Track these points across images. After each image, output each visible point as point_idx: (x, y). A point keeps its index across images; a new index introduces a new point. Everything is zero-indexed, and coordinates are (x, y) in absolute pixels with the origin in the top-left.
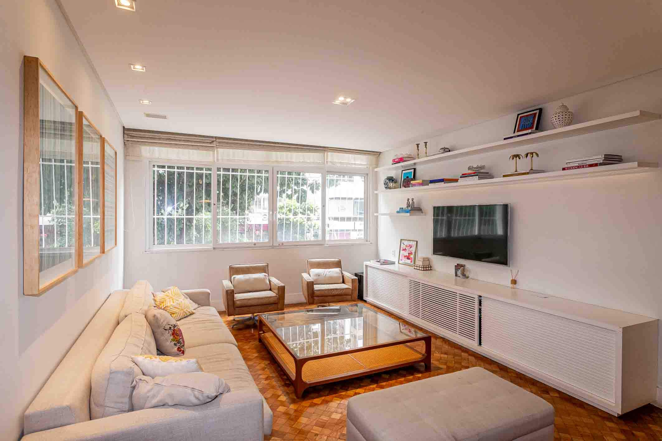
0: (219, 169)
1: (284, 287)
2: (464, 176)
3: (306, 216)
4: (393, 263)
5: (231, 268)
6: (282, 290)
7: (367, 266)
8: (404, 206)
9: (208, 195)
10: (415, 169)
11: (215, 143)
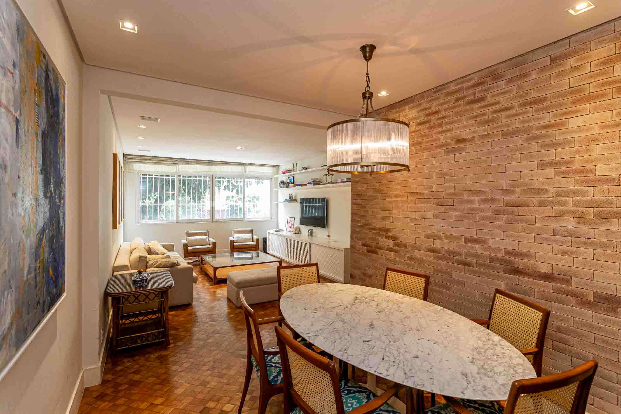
0: (179, 176)
1: (216, 242)
2: (309, 183)
3: (252, 203)
4: (283, 231)
5: (187, 233)
6: (214, 244)
7: (269, 233)
8: (288, 198)
9: (173, 189)
10: (294, 177)
11: (177, 161)
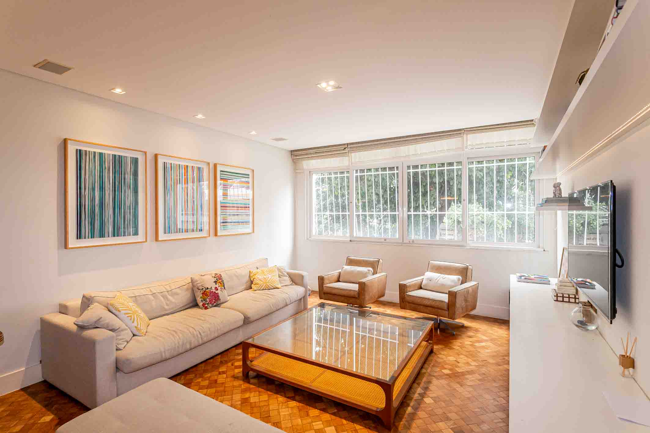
5: (348, 259)
11: (347, 149)
